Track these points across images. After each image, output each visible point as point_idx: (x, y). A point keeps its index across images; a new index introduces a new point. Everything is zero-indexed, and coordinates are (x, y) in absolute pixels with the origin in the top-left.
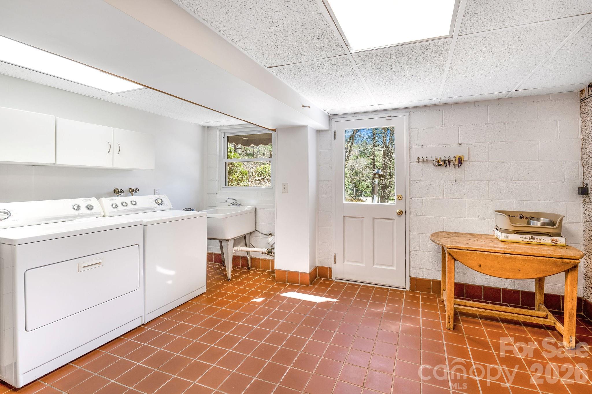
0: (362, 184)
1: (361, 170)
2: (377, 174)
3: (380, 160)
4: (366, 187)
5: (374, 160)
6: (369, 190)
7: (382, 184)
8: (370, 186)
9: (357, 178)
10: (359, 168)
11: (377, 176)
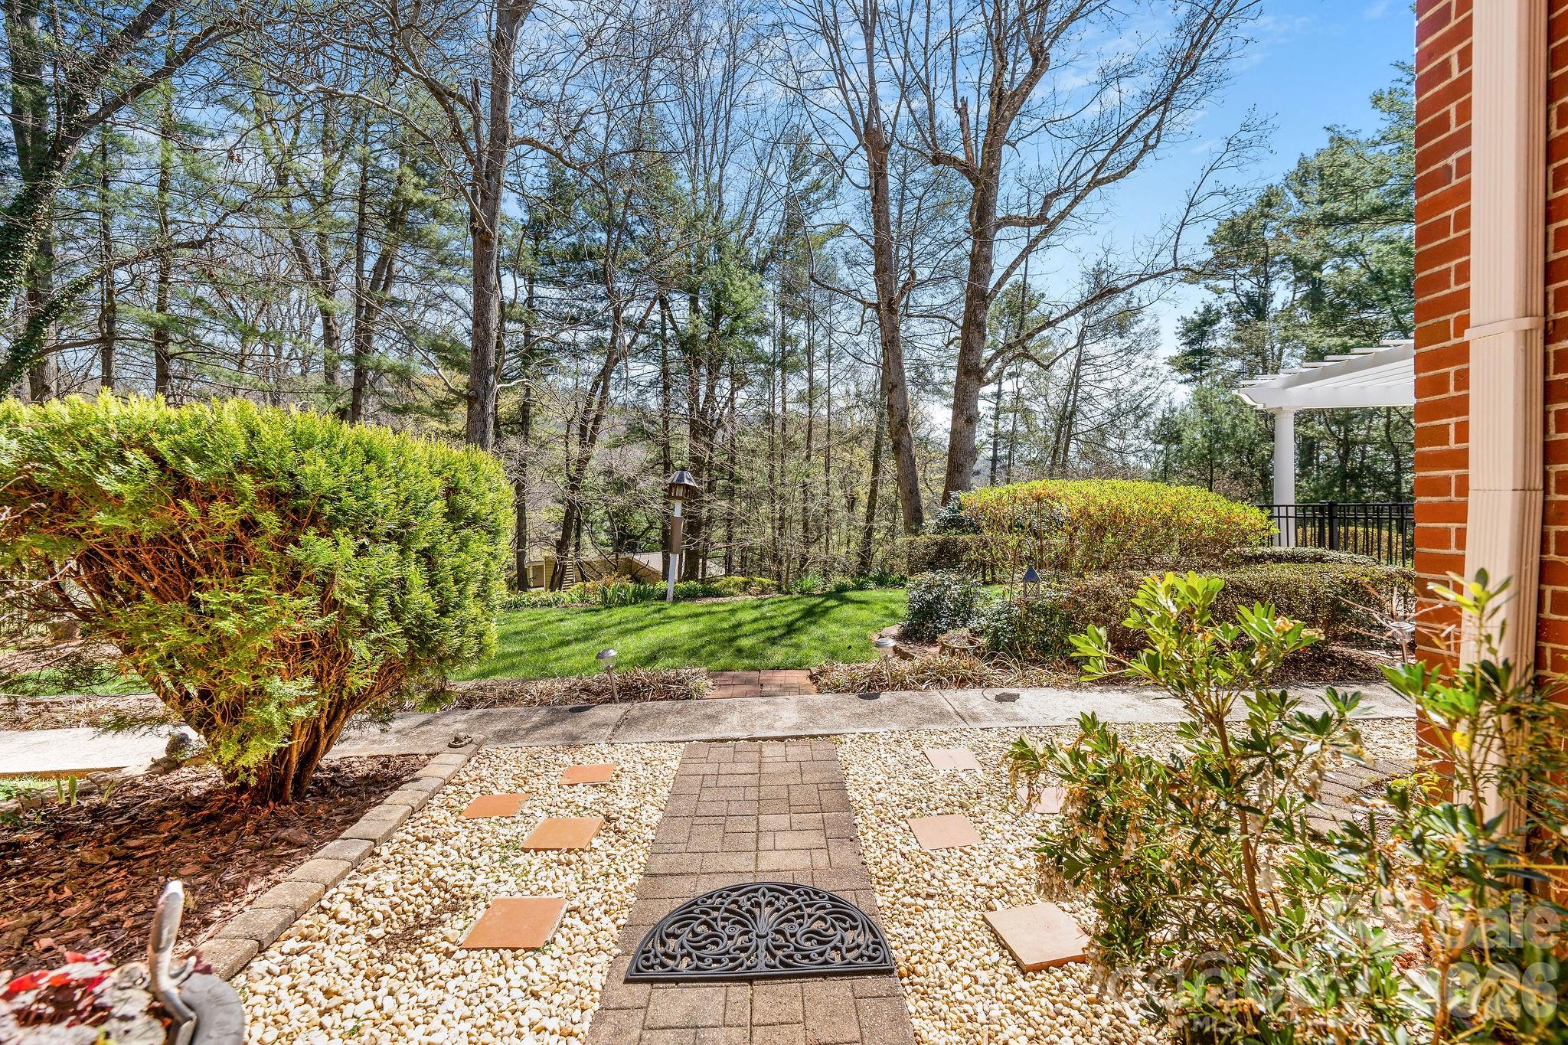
0: (637, 517)
1: (632, 475)
2: (679, 484)
3: (682, 446)
4: (646, 525)
5: (666, 447)
6: (655, 534)
7: (690, 517)
8: (659, 525)
9: (620, 501)
10: (627, 472)
11: (680, 492)
